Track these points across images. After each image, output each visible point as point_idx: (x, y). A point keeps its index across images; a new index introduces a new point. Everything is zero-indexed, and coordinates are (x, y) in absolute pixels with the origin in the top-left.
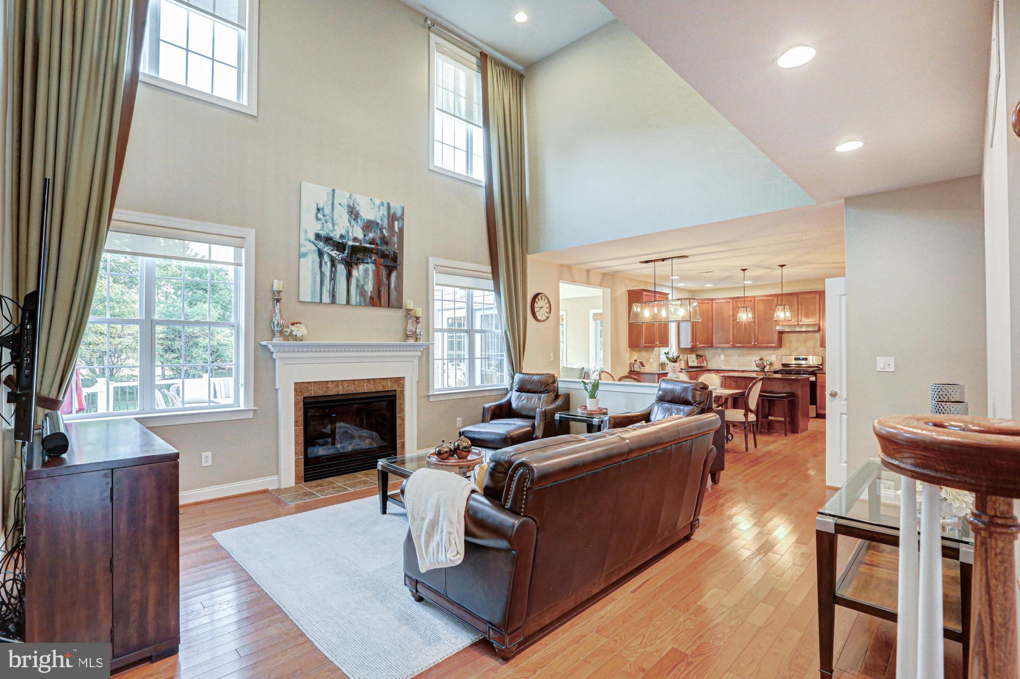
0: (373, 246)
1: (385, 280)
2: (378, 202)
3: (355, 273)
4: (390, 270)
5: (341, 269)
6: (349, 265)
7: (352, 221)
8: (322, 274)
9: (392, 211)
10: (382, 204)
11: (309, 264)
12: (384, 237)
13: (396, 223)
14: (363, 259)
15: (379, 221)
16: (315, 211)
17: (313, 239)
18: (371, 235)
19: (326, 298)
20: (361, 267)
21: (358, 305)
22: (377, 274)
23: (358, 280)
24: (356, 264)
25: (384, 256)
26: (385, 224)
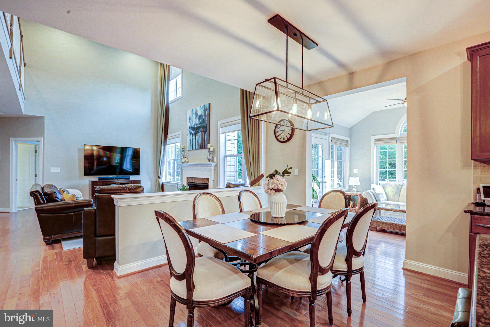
0: (201, 125)
1: (204, 137)
2: (202, 106)
3: (197, 137)
4: (205, 132)
5: (194, 136)
6: (196, 134)
7: (196, 118)
8: (190, 140)
9: (206, 108)
10: (203, 106)
11: (188, 137)
12: (203, 119)
13: (207, 111)
14: (198, 131)
15: (202, 114)
16: (189, 119)
17: (189, 129)
18: (200, 121)
19: (191, 149)
20: (198, 134)
21: (198, 149)
22: (202, 135)
23: (197, 140)
24: (197, 134)
25: (203, 127)
26: (204, 115)
